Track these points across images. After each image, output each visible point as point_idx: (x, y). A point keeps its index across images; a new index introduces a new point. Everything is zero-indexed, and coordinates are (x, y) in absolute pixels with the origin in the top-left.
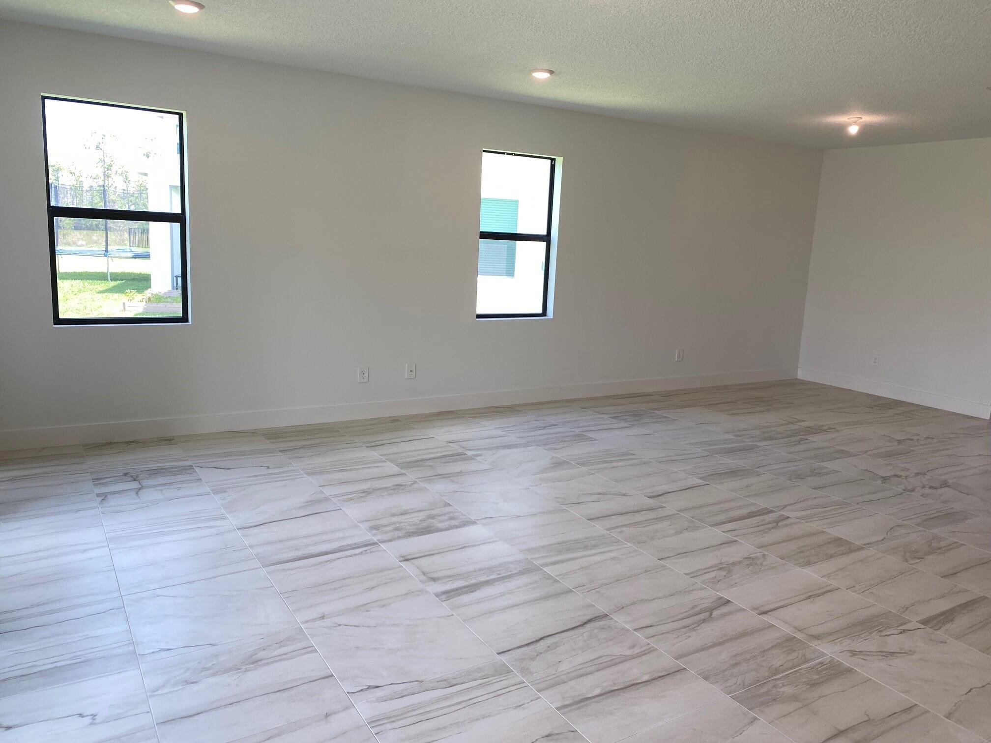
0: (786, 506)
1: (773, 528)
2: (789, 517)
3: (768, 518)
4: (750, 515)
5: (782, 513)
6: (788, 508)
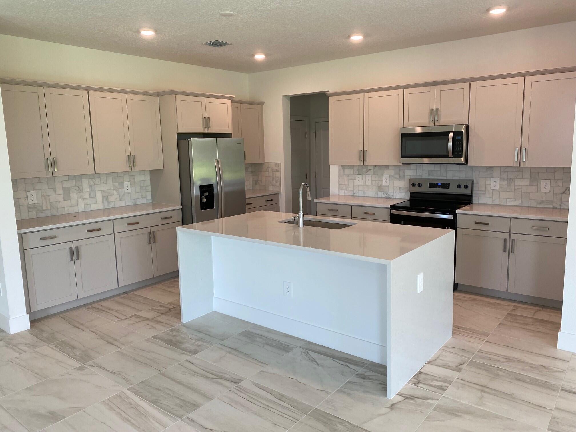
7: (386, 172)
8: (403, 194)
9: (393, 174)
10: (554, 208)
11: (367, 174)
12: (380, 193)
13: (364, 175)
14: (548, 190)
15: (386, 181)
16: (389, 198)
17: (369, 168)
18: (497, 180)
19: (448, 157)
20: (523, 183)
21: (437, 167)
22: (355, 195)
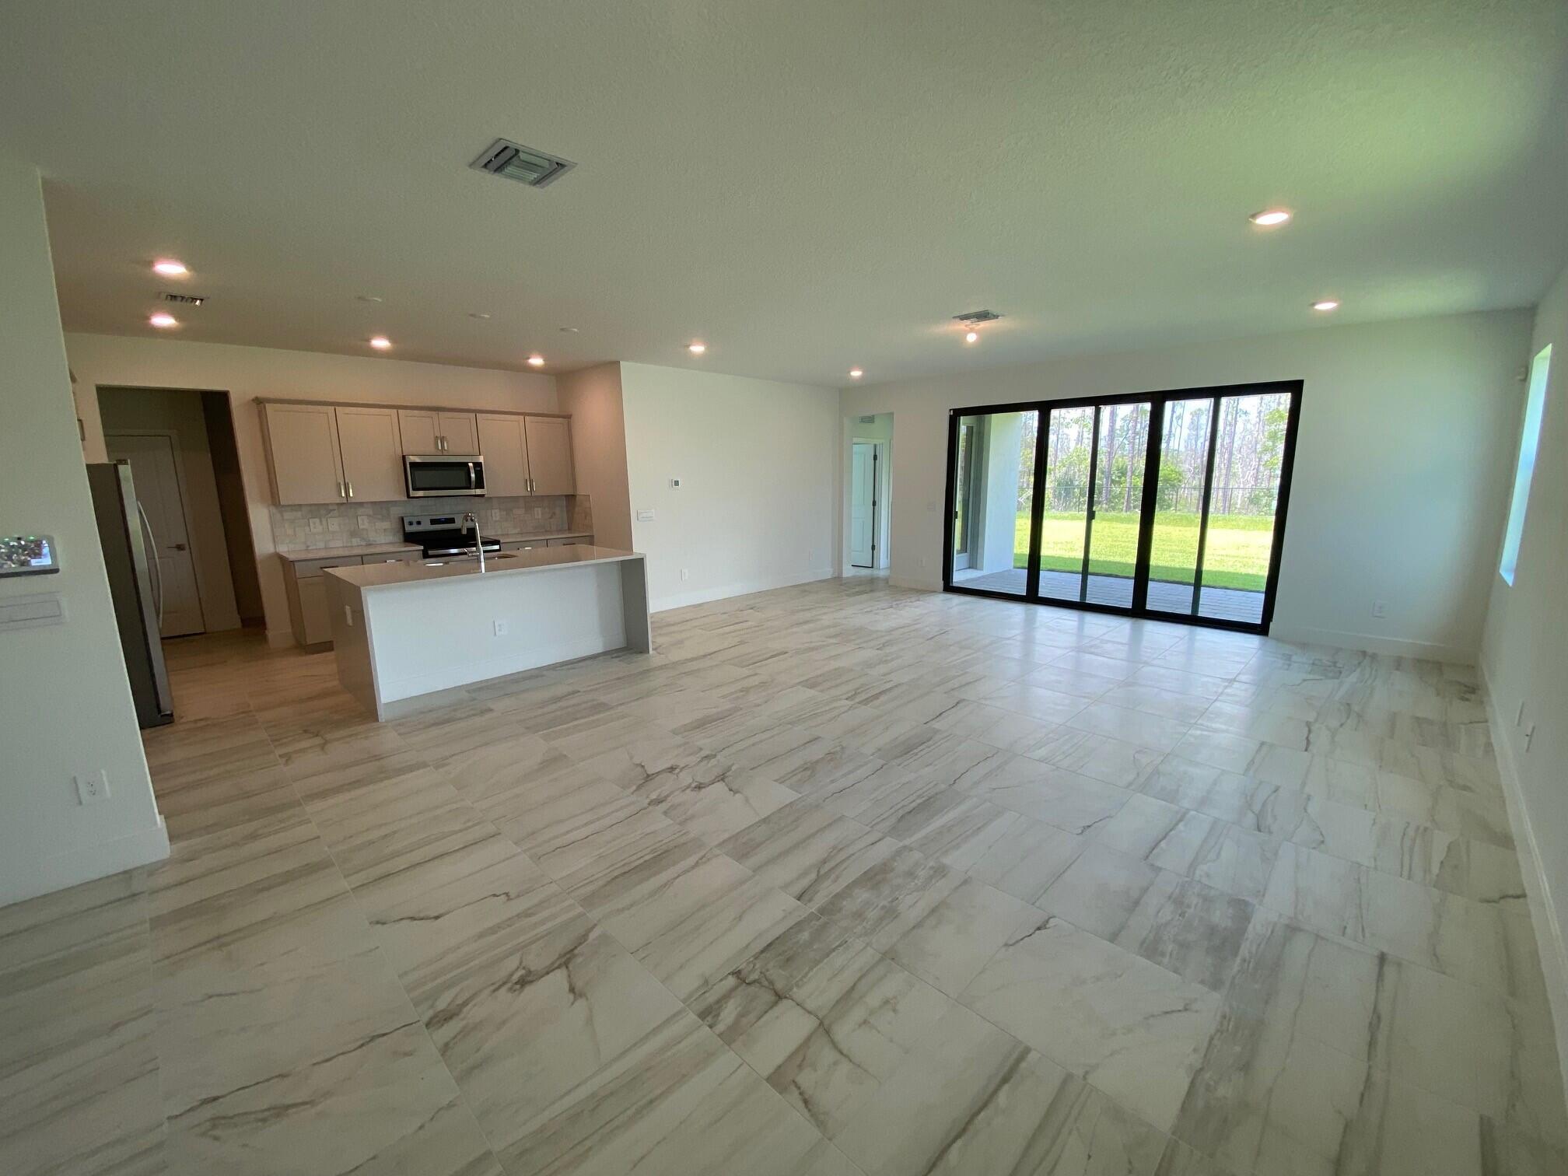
0: (849, 709)
1: (858, 689)
2: (847, 699)
3: (864, 696)
4: (876, 697)
5: (852, 703)
6: (846, 709)
7: (360, 511)
8: (391, 538)
9: (371, 513)
10: (546, 531)
11: (330, 515)
12: (354, 540)
13: (323, 519)
14: (540, 517)
15: (364, 523)
16: (370, 545)
17: (331, 507)
18: (497, 511)
19: (469, 488)
20: (519, 512)
21: (431, 502)
22: (310, 548)
